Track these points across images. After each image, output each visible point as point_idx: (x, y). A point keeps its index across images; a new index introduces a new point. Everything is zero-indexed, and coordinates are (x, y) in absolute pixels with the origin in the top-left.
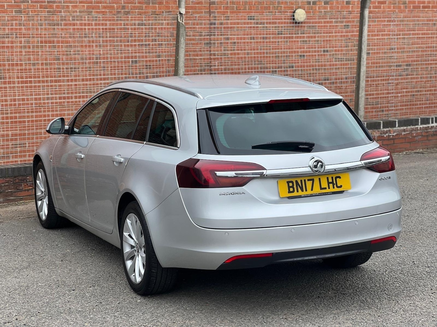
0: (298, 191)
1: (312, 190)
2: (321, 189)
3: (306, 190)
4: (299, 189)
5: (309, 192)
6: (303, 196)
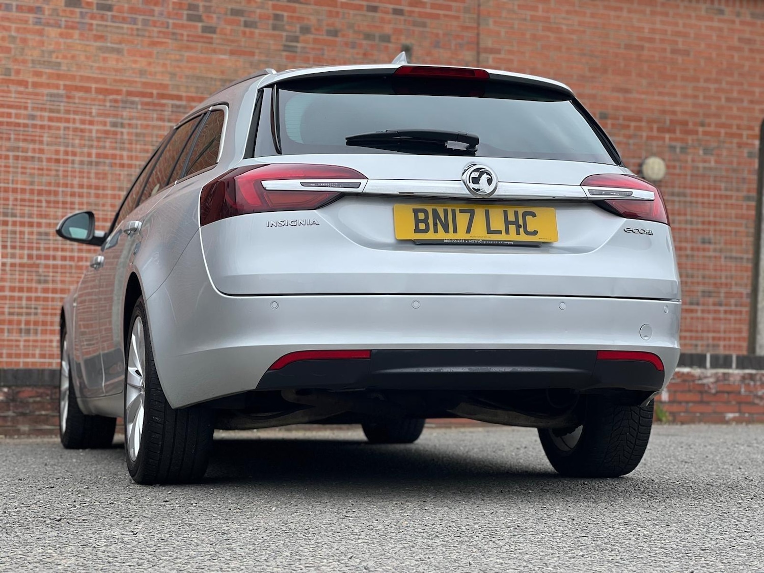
0: (436, 231)
1: (468, 231)
2: (489, 231)
3: (455, 231)
4: (439, 227)
5: (461, 235)
6: (446, 241)
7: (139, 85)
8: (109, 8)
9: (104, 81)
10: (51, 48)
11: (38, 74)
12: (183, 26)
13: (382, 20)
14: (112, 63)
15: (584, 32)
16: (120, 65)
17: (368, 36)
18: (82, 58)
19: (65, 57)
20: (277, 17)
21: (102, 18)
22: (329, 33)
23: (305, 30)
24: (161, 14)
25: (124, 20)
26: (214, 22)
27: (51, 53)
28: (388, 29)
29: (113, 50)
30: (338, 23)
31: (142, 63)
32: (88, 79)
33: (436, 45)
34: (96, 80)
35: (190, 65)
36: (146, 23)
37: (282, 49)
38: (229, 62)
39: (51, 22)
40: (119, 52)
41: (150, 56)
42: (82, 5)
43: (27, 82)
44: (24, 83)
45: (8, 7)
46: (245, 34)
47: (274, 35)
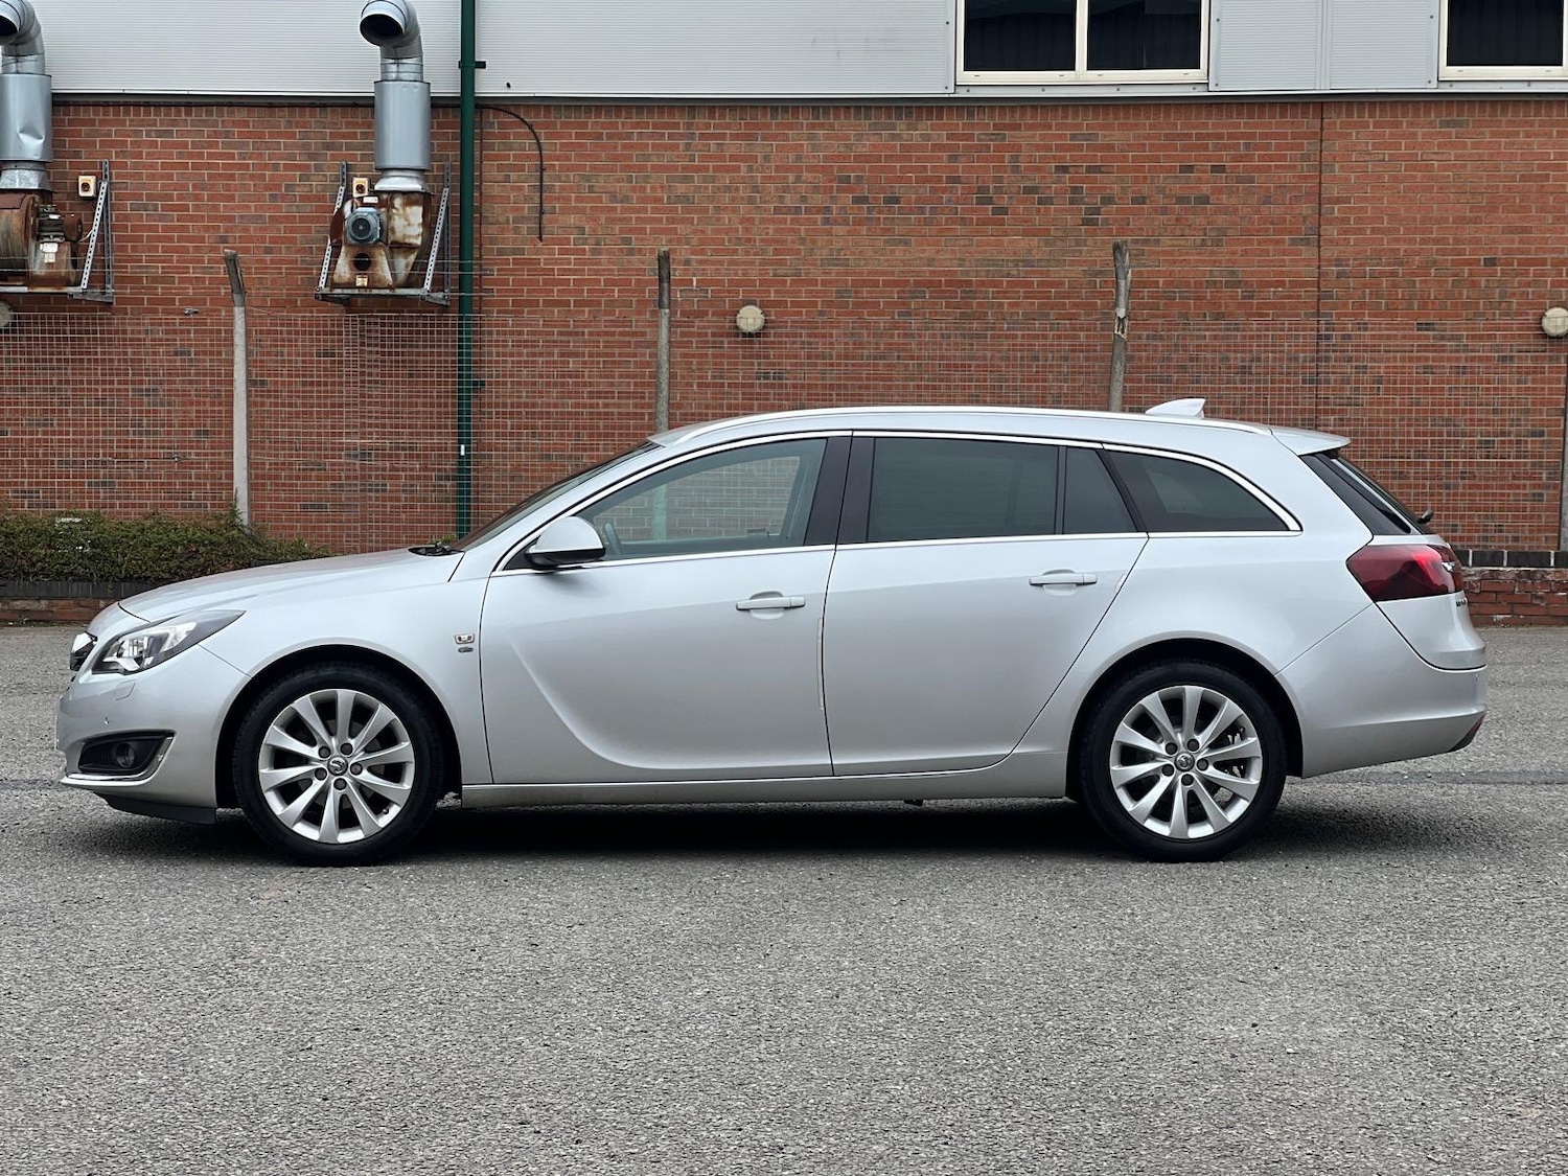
7: (928, 274)
8: (896, 200)
9: (893, 273)
10: (839, 246)
12: (973, 211)
13: (1199, 180)
14: (899, 255)
15: (1464, 166)
16: (908, 257)
17: (1181, 200)
18: (870, 253)
19: (853, 254)
20: (1075, 190)
21: (890, 211)
22: (1135, 201)
23: (1108, 200)
24: (949, 201)
25: (911, 211)
26: (1005, 202)
27: (839, 250)
28: (1205, 189)
29: (900, 242)
30: (1145, 189)
31: (930, 252)
32: (876, 273)
33: (1267, 201)
34: (884, 273)
35: (980, 249)
36: (934, 211)
37: (1081, 223)
38: (1022, 243)
39: (840, 221)
40: (907, 243)
41: (937, 243)
42: (870, 201)
43: (817, 280)
44: (813, 282)
45: (797, 210)
46: (1039, 211)
47: (1072, 210)
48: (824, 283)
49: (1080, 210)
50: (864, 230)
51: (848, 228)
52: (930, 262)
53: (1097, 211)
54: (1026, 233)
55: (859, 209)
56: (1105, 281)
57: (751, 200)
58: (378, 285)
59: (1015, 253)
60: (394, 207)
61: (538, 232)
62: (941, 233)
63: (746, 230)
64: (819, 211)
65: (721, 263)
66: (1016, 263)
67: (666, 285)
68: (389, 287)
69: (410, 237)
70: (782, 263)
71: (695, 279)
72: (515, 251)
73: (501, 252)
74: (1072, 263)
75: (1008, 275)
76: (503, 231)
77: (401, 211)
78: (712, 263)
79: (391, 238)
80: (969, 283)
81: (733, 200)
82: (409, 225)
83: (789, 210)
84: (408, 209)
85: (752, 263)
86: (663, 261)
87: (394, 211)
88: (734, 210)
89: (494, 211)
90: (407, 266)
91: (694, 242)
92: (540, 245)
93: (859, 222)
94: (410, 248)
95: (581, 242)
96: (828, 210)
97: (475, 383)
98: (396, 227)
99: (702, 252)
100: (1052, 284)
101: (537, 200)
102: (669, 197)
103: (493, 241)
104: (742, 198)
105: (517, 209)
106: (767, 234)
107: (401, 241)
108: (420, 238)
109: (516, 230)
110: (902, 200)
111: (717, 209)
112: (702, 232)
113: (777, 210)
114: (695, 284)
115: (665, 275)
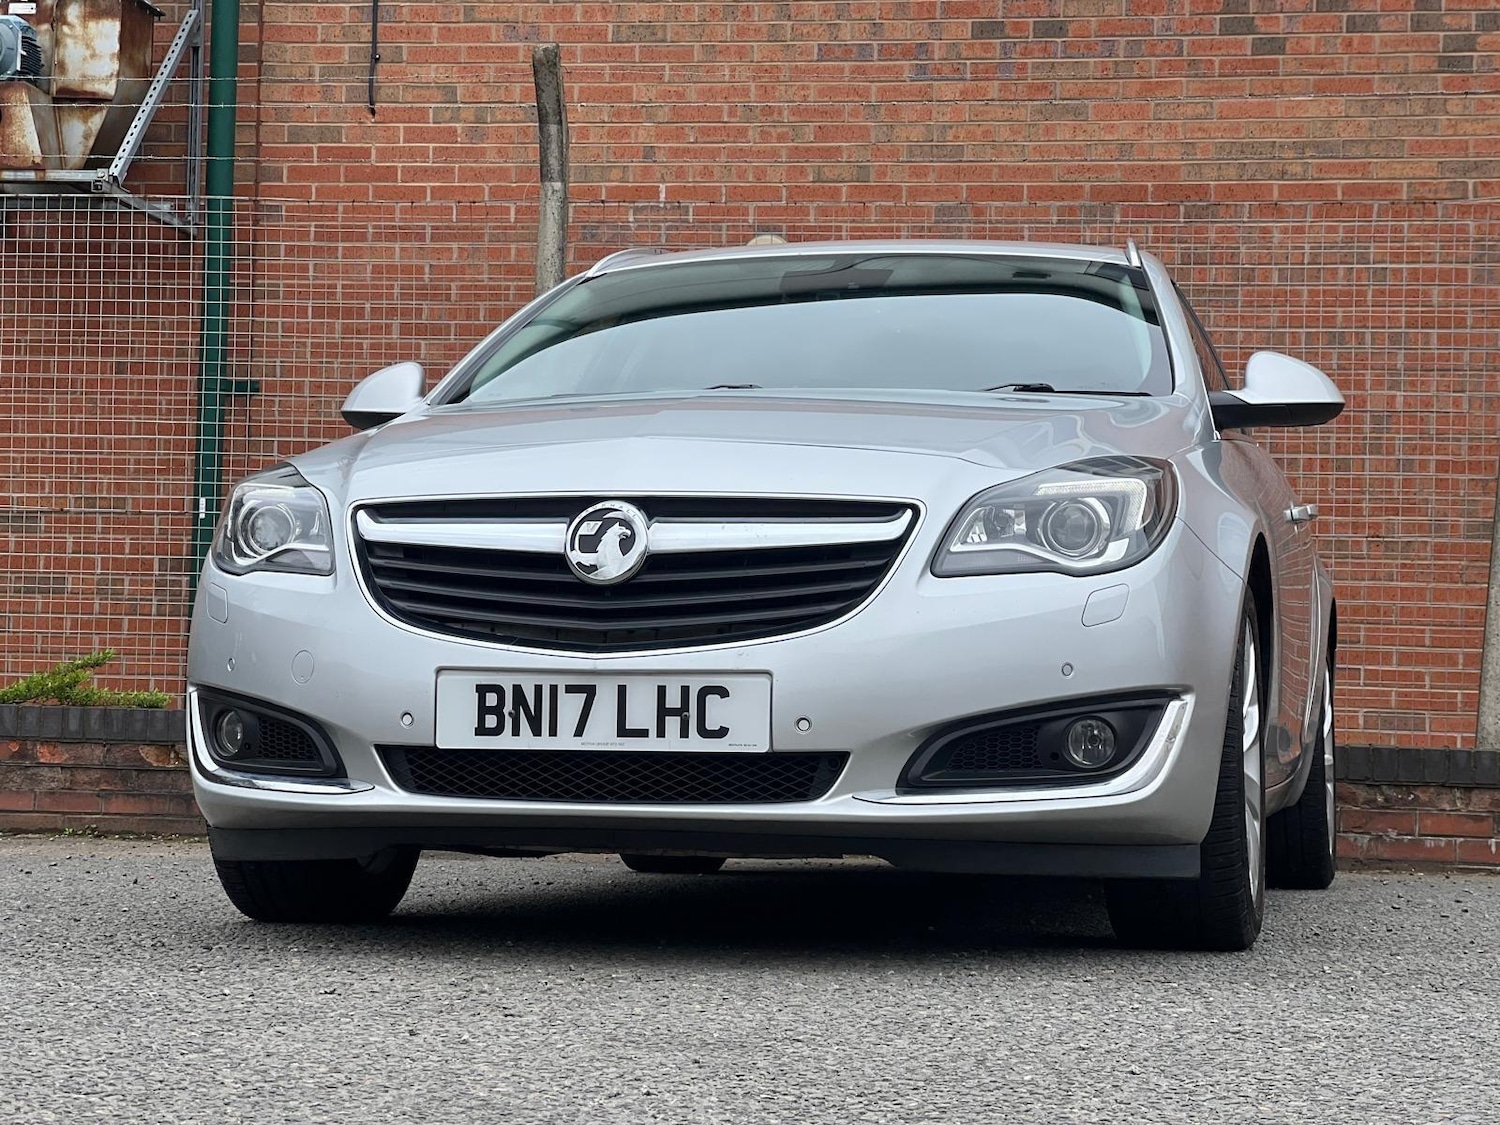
7: (1119, 174)
8: (1060, 29)
10: (944, 120)
11: (919, 173)
12: (1213, 47)
14: (1063, 134)
16: (1080, 140)
18: (1006, 134)
19: (971, 136)
21: (1046, 51)
23: (1490, 19)
24: (1165, 26)
25: (1089, 50)
26: (1279, 29)
27: (944, 129)
29: (1065, 112)
31: (1125, 130)
32: (1017, 173)
34: (1033, 174)
35: (1226, 123)
36: (1133, 48)
37: (1435, 67)
38: (1312, 107)
39: (946, 72)
40: (1077, 113)
41: (1141, 112)
42: (1008, 31)
43: (900, 189)
44: (892, 192)
45: (864, 51)
46: (1350, 44)
47: (1415, 40)
48: (913, 193)
49: (1435, 42)
50: (993, 89)
51: (960, 85)
52: (1125, 148)
53: (1470, 43)
54: (1320, 89)
55: (986, 48)
56: (1485, 184)
57: (774, 35)
58: (17, 163)
59: (1298, 130)
60: (65, 23)
61: (366, 97)
62: (1148, 90)
63: (765, 91)
64: (907, 53)
65: (713, 154)
66: (1301, 149)
67: (553, 129)
68: (36, 167)
69: (93, 80)
70: (830, 154)
71: (662, 187)
72: (322, 134)
73: (296, 135)
74: (1418, 149)
75: (1283, 174)
76: (299, 94)
77: (79, 30)
78: (696, 154)
79: (58, 81)
80: (1201, 191)
81: (741, 32)
82: (93, 56)
83: (847, 52)
84: (92, 25)
85: (774, 154)
86: (544, 71)
87: (66, 29)
88: (741, 54)
89: (286, 56)
90: (86, 137)
91: (663, 114)
92: (370, 121)
93: (982, 74)
94: (95, 99)
95: (448, 115)
96: (924, 49)
97: (241, 386)
98: (67, 61)
99: (679, 135)
100: (1373, 191)
101: (366, 36)
102: (617, 30)
103: (281, 115)
104: (758, 31)
105: (328, 53)
106: (805, 99)
107: (75, 86)
108: (113, 83)
109: (327, 94)
110: (1071, 28)
111: (711, 50)
112: (681, 95)
113: (825, 52)
114: (663, 196)
115: (550, 106)
